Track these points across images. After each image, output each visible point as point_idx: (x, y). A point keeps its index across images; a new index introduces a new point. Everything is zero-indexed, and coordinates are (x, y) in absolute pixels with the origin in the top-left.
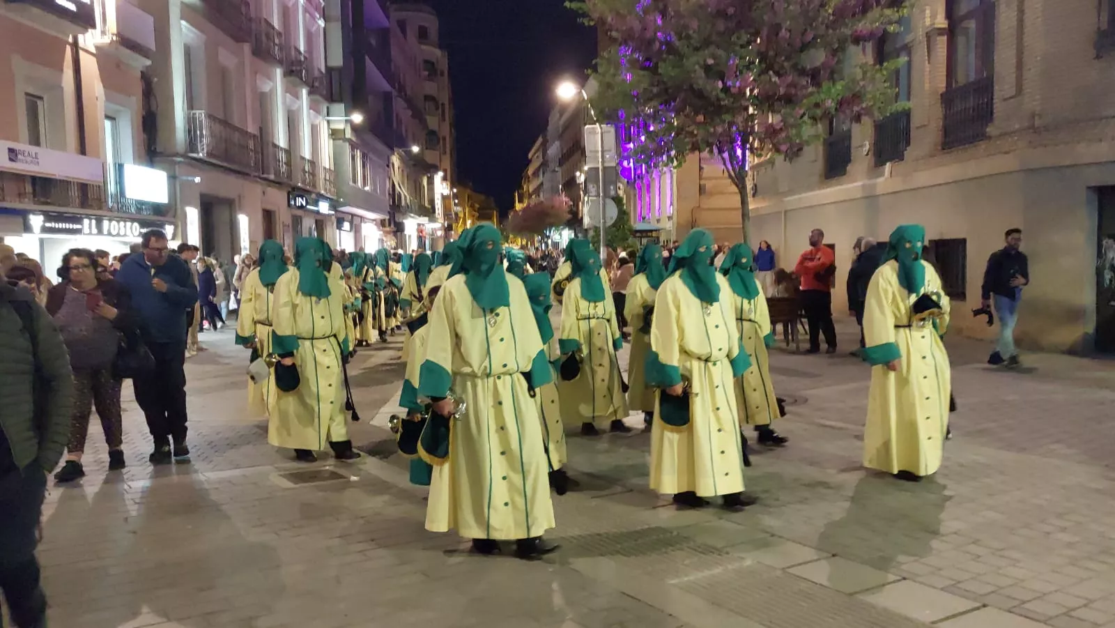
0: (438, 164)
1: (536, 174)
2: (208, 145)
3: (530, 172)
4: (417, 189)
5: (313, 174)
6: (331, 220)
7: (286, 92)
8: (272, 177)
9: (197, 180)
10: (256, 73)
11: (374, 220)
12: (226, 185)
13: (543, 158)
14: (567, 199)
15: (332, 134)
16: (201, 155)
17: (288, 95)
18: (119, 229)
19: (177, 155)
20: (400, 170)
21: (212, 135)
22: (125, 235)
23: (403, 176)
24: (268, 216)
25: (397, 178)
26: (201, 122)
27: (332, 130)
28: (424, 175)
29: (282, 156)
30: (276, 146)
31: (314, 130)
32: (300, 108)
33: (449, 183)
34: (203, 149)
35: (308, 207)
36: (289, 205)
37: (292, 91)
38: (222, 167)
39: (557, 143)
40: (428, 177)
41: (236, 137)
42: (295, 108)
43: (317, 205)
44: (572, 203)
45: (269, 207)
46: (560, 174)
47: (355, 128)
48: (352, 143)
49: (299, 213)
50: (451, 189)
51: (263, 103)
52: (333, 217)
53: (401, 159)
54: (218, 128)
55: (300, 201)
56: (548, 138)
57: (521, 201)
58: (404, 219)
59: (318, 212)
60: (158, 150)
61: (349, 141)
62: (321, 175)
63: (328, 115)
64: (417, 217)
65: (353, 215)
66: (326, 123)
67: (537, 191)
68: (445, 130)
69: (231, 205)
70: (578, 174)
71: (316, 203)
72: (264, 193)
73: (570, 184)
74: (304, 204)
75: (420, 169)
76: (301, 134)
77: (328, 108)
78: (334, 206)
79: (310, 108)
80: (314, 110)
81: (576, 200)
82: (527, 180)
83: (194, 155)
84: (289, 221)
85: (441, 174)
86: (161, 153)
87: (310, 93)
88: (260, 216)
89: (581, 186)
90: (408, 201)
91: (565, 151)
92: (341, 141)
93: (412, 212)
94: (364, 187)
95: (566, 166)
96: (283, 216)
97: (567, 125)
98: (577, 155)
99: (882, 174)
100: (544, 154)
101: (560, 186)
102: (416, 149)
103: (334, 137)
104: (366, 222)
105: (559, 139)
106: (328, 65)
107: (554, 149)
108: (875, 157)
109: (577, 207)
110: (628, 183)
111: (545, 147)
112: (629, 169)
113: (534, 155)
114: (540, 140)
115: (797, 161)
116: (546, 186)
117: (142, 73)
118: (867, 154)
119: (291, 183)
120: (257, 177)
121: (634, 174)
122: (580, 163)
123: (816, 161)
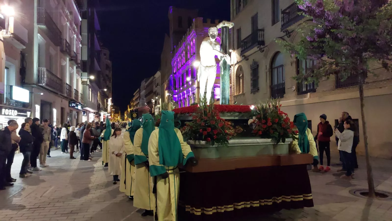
0: (109, 96)
1: (136, 100)
2: (46, 81)
3: (134, 99)
4: (103, 103)
5: (77, 95)
6: (81, 112)
7: (70, 66)
8: (66, 95)
9: (42, 94)
10: (61, 58)
11: (93, 112)
12: (51, 98)
14: (148, 107)
15: (82, 83)
16: (44, 84)
17: (70, 67)
18: (9, 112)
19: (34, 84)
21: (48, 77)
22: (11, 115)
23: (100, 98)
24: (62, 109)
25: (98, 98)
26: (44, 72)
27: (82, 81)
28: (105, 98)
29: (68, 87)
30: (66, 83)
32: (73, 73)
34: (44, 82)
35: (76, 107)
36: (69, 106)
37: (72, 66)
39: (144, 91)
40: (106, 99)
41: (55, 79)
42: (72, 72)
44: (150, 109)
45: (63, 106)
46: (145, 100)
47: (91, 81)
49: (72, 109)
50: (112, 103)
51: (63, 69)
52: (82, 111)
53: (100, 93)
54: (49, 75)
55: (73, 105)
56: (141, 89)
58: (101, 112)
59: (78, 109)
60: (26, 82)
61: (88, 85)
62: (80, 96)
63: (81, 76)
64: (104, 112)
65: (88, 111)
66: (80, 78)
67: (137, 105)
69: (51, 105)
70: (152, 100)
71: (77, 105)
72: (62, 101)
73: (149, 103)
74: (75, 106)
75: (104, 96)
76: (73, 82)
77: (81, 73)
78: (82, 107)
79: (76, 73)
80: (78, 74)
81: (151, 107)
82: (133, 102)
83: (41, 85)
84: (69, 111)
85: (111, 98)
86: (27, 83)
87: (77, 68)
88: (60, 110)
89: (153, 103)
90: (102, 107)
91: (147, 93)
92: (85, 85)
93: (103, 110)
94: (92, 101)
95: (148, 97)
96: (67, 110)
97: (147, 86)
98: (152, 94)
99: (305, 97)
100: (140, 94)
101: (146, 103)
102: (105, 90)
103: (83, 84)
104: (90, 113)
105: (145, 89)
106: (82, 60)
107: (143, 92)
108: (297, 92)
109: (152, 109)
110: (176, 102)
111: (140, 92)
112: (176, 98)
113: (136, 94)
114: (138, 90)
115: (257, 94)
116: (140, 103)
117: (21, 52)
118: (294, 91)
119: (71, 98)
120: (61, 95)
121: (178, 99)
122: (153, 96)
123: (266, 94)
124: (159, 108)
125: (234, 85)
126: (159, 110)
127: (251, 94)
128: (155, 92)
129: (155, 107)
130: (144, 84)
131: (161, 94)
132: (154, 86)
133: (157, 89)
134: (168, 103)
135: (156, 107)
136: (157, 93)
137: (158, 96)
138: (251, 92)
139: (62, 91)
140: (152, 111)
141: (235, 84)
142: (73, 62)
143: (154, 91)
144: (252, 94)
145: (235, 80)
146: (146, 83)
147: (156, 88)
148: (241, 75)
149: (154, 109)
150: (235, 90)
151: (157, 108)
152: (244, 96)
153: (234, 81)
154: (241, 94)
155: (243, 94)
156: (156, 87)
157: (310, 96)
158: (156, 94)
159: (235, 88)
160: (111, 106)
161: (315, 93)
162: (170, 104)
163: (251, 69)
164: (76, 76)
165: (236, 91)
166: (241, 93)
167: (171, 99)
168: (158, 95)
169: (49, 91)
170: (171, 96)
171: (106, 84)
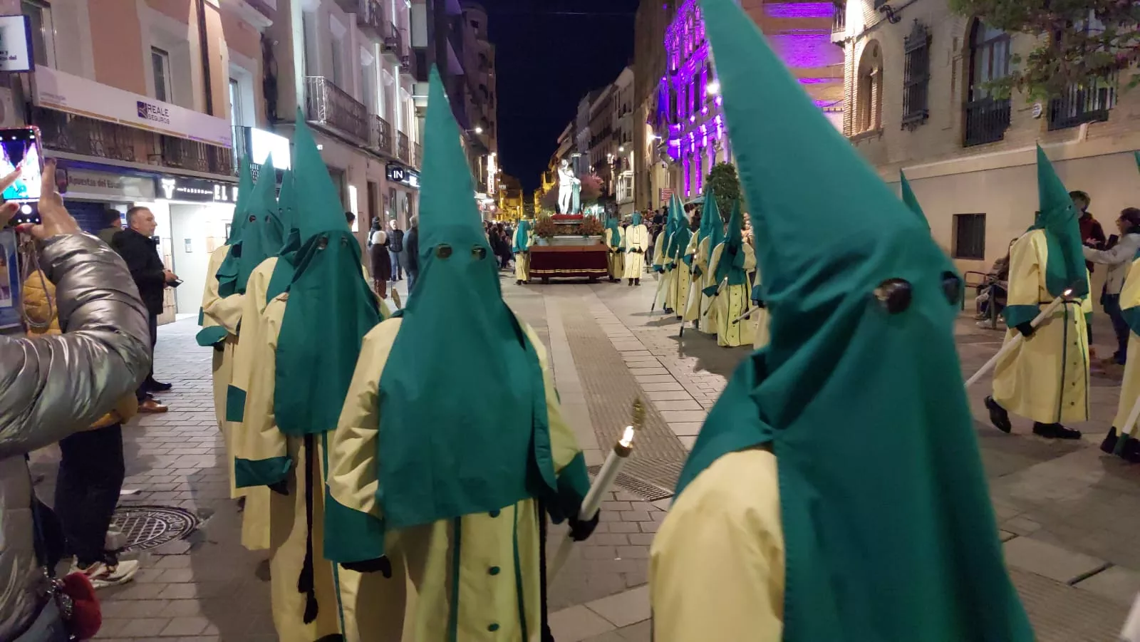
0: (489, 147)
2: (327, 112)
4: (475, 167)
5: (406, 148)
7: (383, 68)
8: (377, 149)
10: (359, 44)
12: (341, 156)
13: (573, 142)
14: (598, 178)
15: (418, 112)
16: (322, 121)
17: (385, 70)
21: (331, 102)
24: (371, 186)
26: (320, 88)
27: (417, 107)
28: (479, 155)
29: (381, 126)
30: (376, 117)
31: (404, 105)
32: (394, 84)
33: (497, 165)
34: (323, 117)
35: (403, 180)
36: (387, 177)
37: (387, 66)
38: (337, 136)
39: (587, 129)
40: (482, 158)
41: (347, 105)
42: (389, 84)
43: (409, 179)
44: (602, 182)
45: (373, 180)
46: (588, 156)
49: (394, 185)
50: (499, 168)
51: (364, 77)
54: (334, 95)
55: (397, 174)
56: (578, 124)
57: (548, 181)
59: (408, 186)
60: (280, 115)
62: (412, 150)
63: (414, 94)
66: (412, 100)
68: (493, 118)
69: (343, 176)
70: (609, 155)
71: (406, 176)
72: (368, 165)
73: (601, 165)
74: (401, 176)
75: (477, 149)
76: (395, 110)
77: (414, 86)
79: (401, 86)
80: (404, 88)
81: (607, 178)
83: (315, 122)
84: (387, 193)
85: (494, 154)
86: (281, 120)
87: (401, 70)
88: (365, 188)
89: (612, 166)
91: (594, 136)
95: (597, 148)
96: (383, 187)
97: (598, 113)
98: (609, 139)
99: (1072, 137)
100: (574, 138)
101: (590, 168)
102: (479, 130)
103: (419, 115)
105: (589, 124)
106: (414, 45)
107: (584, 134)
108: (1048, 120)
109: (608, 185)
110: (675, 161)
111: (574, 132)
112: (676, 148)
113: (564, 139)
114: (570, 126)
115: (922, 130)
117: (263, 35)
118: (1039, 117)
119: (389, 155)
120: (364, 148)
121: (681, 153)
122: (611, 145)
123: (949, 128)
124: (629, 180)
125: (852, 102)
126: (629, 185)
127: (902, 130)
128: (617, 130)
129: (616, 175)
130: (585, 109)
131: (632, 138)
132: (615, 114)
133: (623, 123)
134: (654, 165)
135: (620, 177)
136: (623, 133)
137: (626, 144)
138: (903, 125)
139: (365, 138)
140: (608, 189)
141: (855, 100)
142: (390, 55)
143: (614, 129)
144: (907, 132)
145: (855, 87)
146: (591, 105)
147: (621, 119)
148: (875, 71)
149: (613, 181)
150: (854, 120)
151: (622, 180)
152: (880, 138)
153: (852, 90)
154: (871, 133)
155: (879, 132)
156: (619, 117)
157: (1087, 135)
158: (620, 137)
159: (854, 114)
160: (496, 176)
161: (1105, 122)
162: (659, 165)
163: (907, 49)
164: (399, 95)
165: (858, 124)
166: (872, 128)
167: (663, 153)
168: (625, 141)
169: (336, 139)
170: (662, 142)
171: (481, 112)
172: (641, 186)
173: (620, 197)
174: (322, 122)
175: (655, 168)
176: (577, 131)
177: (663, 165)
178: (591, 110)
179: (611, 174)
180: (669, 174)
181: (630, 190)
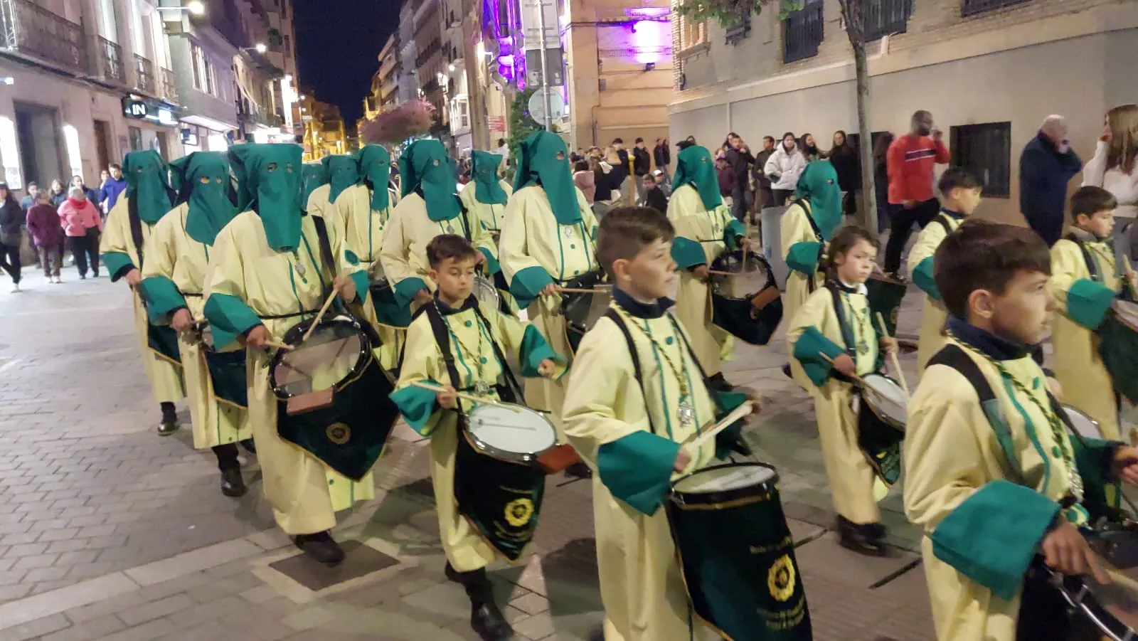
0: (283, 68)
1: (389, 76)
2: (19, 36)
3: (382, 76)
4: (263, 96)
5: (150, 76)
6: (174, 132)
8: (102, 78)
9: (9, 81)
11: (222, 132)
12: (47, 90)
13: (396, 60)
14: (429, 104)
15: (167, 28)
20: (244, 73)
21: (23, 22)
23: (248, 80)
24: (100, 127)
25: (241, 83)
26: (6, 6)
27: (166, 23)
28: (270, 78)
29: (111, 52)
30: (102, 40)
31: (145, 21)
33: (296, 90)
34: (12, 41)
35: (148, 116)
36: (125, 114)
38: (38, 65)
39: (412, 43)
40: (275, 83)
41: (53, 27)
43: (157, 115)
44: (434, 108)
45: (100, 117)
46: (416, 77)
47: (194, 21)
48: (193, 39)
49: (136, 123)
50: (299, 96)
52: (177, 130)
53: (245, 61)
54: (28, 12)
55: (137, 109)
56: (401, 36)
57: (372, 108)
58: (252, 130)
59: (158, 123)
61: (187, 35)
62: (160, 78)
63: (160, 5)
64: (266, 127)
65: (197, 126)
66: (158, 14)
67: (392, 95)
68: (287, 29)
69: (53, 114)
70: (440, 75)
71: (155, 111)
72: (93, 99)
73: (431, 87)
74: (144, 112)
75: (265, 71)
76: (131, 27)
78: (177, 115)
81: (439, 104)
82: (378, 85)
83: (3, 50)
84: (126, 133)
85: (291, 77)
88: (90, 129)
89: (444, 89)
90: (257, 110)
91: (422, 50)
92: (178, 37)
93: (261, 122)
94: (210, 91)
95: (425, 67)
96: (118, 127)
97: (422, 23)
98: (437, 55)
100: (397, 56)
101: (419, 90)
102: (261, 48)
103: (169, 32)
104: (212, 134)
105: (415, 36)
107: (409, 49)
109: (441, 111)
110: (509, 82)
111: (397, 46)
112: (509, 66)
113: (385, 56)
114: (391, 40)
115: (744, 43)
116: (401, 90)
119: (123, 86)
120: (83, 79)
121: (516, 72)
122: (441, 62)
123: (770, 42)
124: (463, 106)
125: (679, 11)
126: (464, 111)
127: (726, 44)
128: (446, 45)
129: (449, 101)
131: (464, 54)
132: (443, 25)
133: (453, 35)
134: (488, 86)
135: (453, 102)
136: (453, 47)
137: (457, 61)
138: (727, 39)
139: (87, 64)
140: (441, 118)
143: (443, 43)
144: (731, 47)
146: (414, 13)
147: (450, 30)
149: (447, 108)
150: (683, 33)
151: (455, 105)
152: (707, 53)
154: (699, 48)
155: (705, 46)
156: (447, 28)
158: (450, 53)
159: (682, 25)
160: (294, 106)
162: (493, 87)
164: (137, 8)
165: (687, 37)
166: (700, 41)
167: (495, 72)
168: (455, 58)
169: (39, 69)
170: (493, 59)
171: (268, 24)
172: (476, 113)
173: (455, 127)
174: (11, 49)
175: (489, 89)
176: (400, 44)
177: (497, 87)
178: (416, 19)
179: (443, 99)
180: (504, 97)
181: (466, 117)
